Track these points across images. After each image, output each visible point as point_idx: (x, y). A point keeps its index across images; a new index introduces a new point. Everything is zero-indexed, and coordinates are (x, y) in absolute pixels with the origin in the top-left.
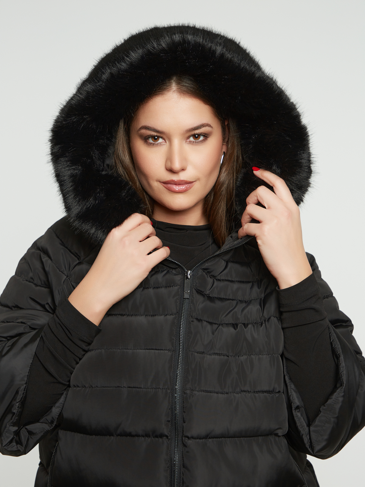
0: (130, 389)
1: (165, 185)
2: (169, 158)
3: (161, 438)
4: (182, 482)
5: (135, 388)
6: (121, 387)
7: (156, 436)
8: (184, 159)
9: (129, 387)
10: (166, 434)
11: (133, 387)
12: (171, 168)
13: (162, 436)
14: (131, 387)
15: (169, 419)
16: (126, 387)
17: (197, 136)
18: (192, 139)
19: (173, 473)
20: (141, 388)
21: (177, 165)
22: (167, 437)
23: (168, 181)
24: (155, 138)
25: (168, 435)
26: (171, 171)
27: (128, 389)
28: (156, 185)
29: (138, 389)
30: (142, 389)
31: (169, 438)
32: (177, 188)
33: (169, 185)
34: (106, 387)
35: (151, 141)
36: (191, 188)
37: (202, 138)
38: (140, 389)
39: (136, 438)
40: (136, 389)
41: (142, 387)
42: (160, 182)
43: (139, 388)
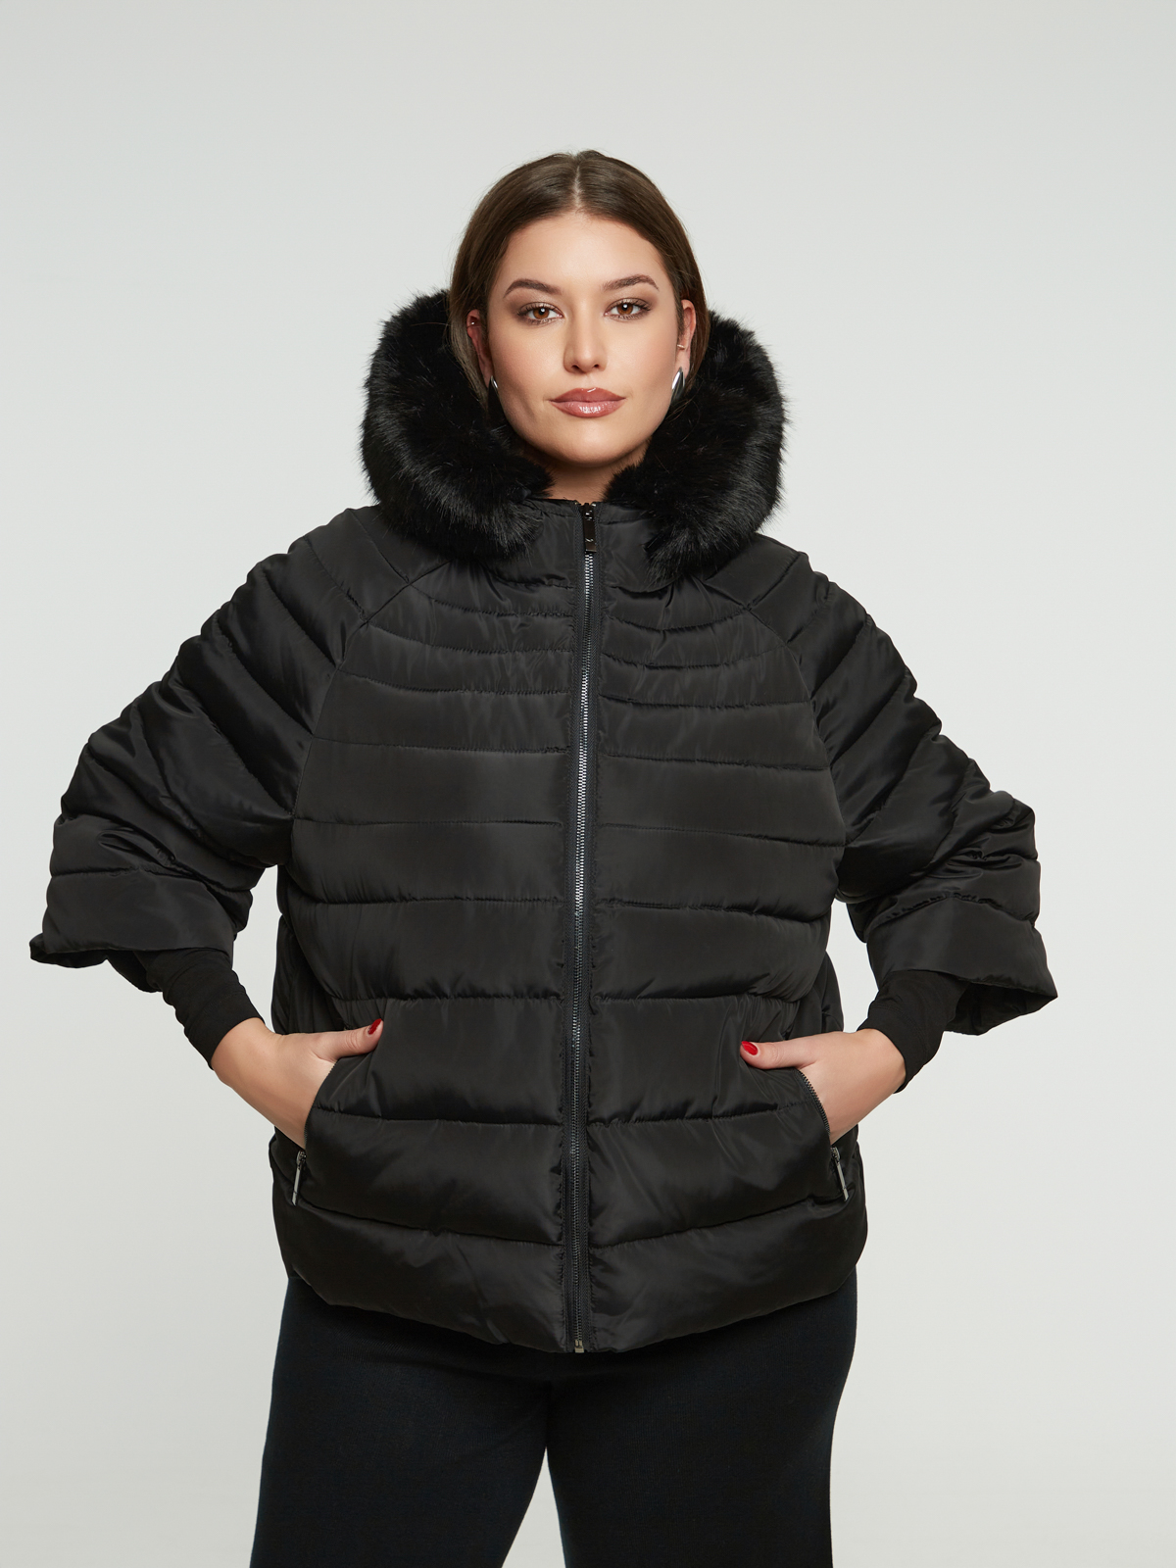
0: (480, 902)
1: (561, 405)
2: (571, 344)
3: (545, 998)
4: (587, 1084)
5: (490, 900)
6: (462, 899)
7: (537, 996)
8: (600, 345)
9: (478, 899)
10: (555, 989)
11: (487, 899)
12: (576, 361)
13: (546, 994)
14: (482, 900)
15: (562, 961)
16: (472, 898)
17: (625, 306)
18: (615, 311)
19: (569, 1066)
20: (502, 900)
21: (587, 356)
22: (557, 996)
23: (567, 394)
24: (541, 312)
25: (561, 993)
26: (576, 369)
27: (476, 902)
28: (542, 407)
29: (496, 903)
30: (503, 903)
31: (562, 998)
32: (586, 409)
33: (571, 404)
34: (432, 899)
35: (532, 316)
36: (615, 410)
37: (635, 310)
38: (500, 903)
39: (496, 1000)
40: (492, 902)
41: (504, 898)
42: (552, 400)
43: (498, 900)
